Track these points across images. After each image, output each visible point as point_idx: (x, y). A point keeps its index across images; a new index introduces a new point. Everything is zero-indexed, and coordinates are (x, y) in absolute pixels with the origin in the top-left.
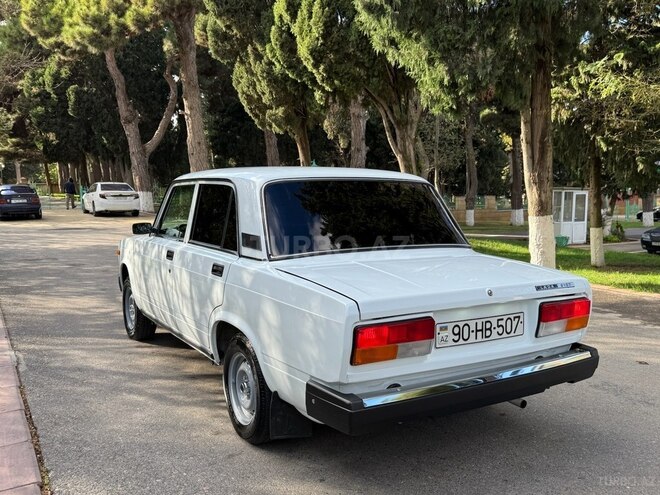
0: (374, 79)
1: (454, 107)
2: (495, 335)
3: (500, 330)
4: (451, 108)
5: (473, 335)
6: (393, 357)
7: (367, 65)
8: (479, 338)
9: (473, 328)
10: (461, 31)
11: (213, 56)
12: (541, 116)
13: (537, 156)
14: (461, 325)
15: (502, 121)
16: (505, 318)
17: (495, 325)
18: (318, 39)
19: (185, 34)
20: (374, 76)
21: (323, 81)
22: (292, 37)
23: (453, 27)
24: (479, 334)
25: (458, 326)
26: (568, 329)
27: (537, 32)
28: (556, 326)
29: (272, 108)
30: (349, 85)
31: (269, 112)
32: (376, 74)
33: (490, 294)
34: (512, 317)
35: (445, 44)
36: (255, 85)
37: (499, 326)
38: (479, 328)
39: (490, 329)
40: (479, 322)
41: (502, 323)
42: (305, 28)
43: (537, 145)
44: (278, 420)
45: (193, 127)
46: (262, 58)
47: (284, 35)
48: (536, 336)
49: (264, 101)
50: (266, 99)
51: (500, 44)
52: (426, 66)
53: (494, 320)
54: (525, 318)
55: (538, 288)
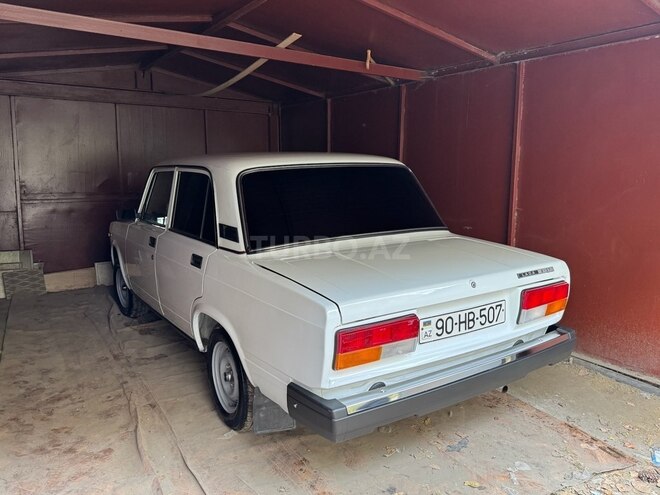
2: (478, 325)
3: (483, 320)
5: (456, 327)
8: (463, 330)
9: (456, 320)
14: (444, 318)
16: (488, 307)
24: (462, 326)
25: (441, 320)
26: (548, 313)
28: (537, 312)
33: (474, 286)
34: (494, 306)
37: (481, 316)
38: (463, 319)
39: (473, 320)
40: (463, 314)
41: (485, 313)
44: (261, 415)
48: (518, 323)
53: (477, 312)
54: (507, 306)
55: (520, 276)
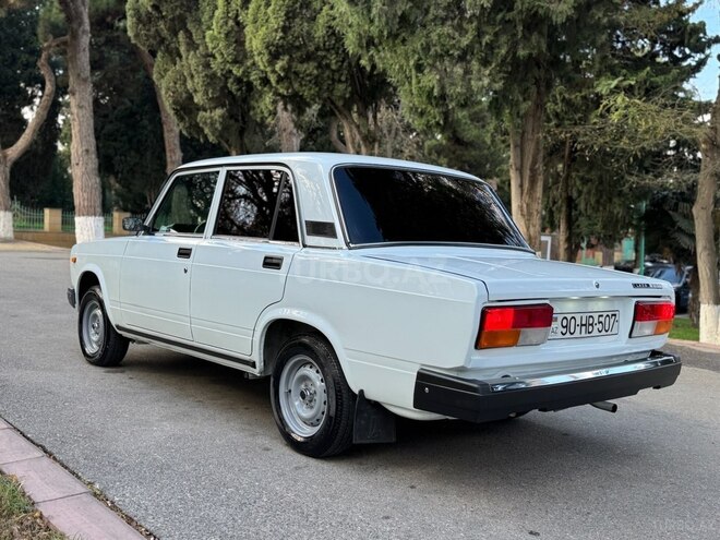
0: (340, 86)
1: (441, 122)
2: (595, 333)
3: (600, 326)
4: (438, 124)
5: (578, 329)
6: (514, 344)
7: (334, 67)
8: (583, 334)
9: (578, 322)
10: (457, 35)
11: (133, 41)
12: (532, 140)
13: (526, 185)
14: (569, 317)
15: (454, 153)
16: (605, 314)
17: (596, 321)
18: (276, 31)
19: (76, 13)
20: (340, 81)
21: (278, 82)
22: (240, 25)
23: (447, 29)
24: (584, 328)
25: (565, 318)
26: (657, 333)
27: (539, 42)
28: (647, 327)
29: (205, 110)
30: (310, 89)
31: (201, 114)
32: (343, 78)
33: (598, 286)
34: (610, 314)
35: (438, 49)
36: (185, 81)
37: (600, 322)
38: (584, 322)
39: (592, 325)
40: (584, 316)
41: (602, 319)
42: (261, 16)
43: (527, 173)
44: (363, 422)
45: (80, 131)
46: (197, 48)
47: (231, 23)
48: (630, 336)
49: (196, 100)
50: (198, 99)
51: (498, 54)
52: (414, 72)
53: (596, 316)
54: (620, 317)
55: (635, 286)
